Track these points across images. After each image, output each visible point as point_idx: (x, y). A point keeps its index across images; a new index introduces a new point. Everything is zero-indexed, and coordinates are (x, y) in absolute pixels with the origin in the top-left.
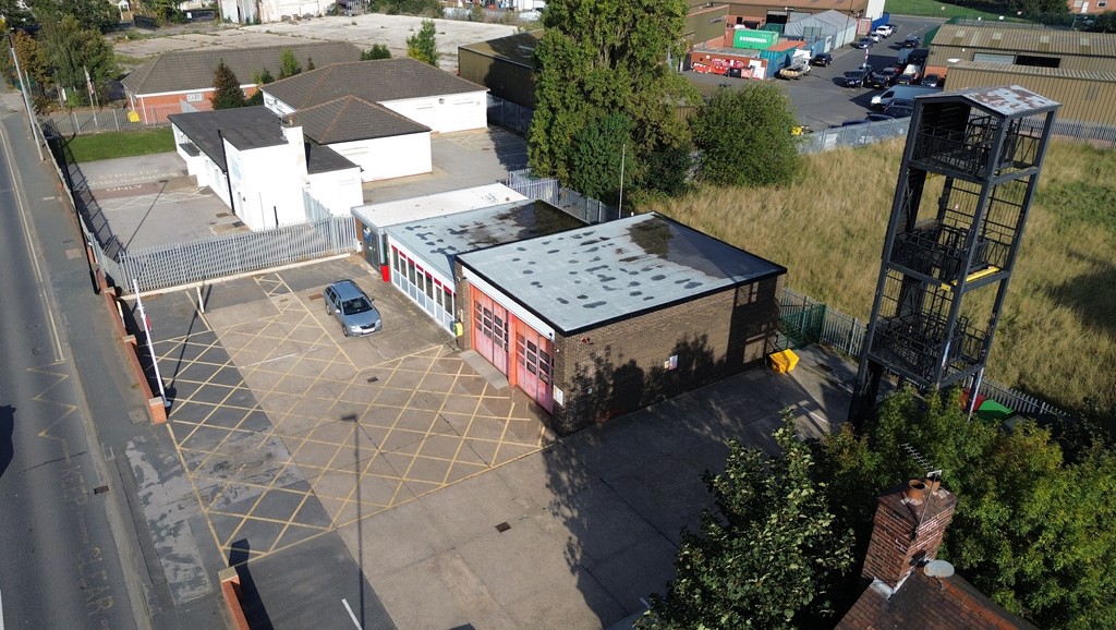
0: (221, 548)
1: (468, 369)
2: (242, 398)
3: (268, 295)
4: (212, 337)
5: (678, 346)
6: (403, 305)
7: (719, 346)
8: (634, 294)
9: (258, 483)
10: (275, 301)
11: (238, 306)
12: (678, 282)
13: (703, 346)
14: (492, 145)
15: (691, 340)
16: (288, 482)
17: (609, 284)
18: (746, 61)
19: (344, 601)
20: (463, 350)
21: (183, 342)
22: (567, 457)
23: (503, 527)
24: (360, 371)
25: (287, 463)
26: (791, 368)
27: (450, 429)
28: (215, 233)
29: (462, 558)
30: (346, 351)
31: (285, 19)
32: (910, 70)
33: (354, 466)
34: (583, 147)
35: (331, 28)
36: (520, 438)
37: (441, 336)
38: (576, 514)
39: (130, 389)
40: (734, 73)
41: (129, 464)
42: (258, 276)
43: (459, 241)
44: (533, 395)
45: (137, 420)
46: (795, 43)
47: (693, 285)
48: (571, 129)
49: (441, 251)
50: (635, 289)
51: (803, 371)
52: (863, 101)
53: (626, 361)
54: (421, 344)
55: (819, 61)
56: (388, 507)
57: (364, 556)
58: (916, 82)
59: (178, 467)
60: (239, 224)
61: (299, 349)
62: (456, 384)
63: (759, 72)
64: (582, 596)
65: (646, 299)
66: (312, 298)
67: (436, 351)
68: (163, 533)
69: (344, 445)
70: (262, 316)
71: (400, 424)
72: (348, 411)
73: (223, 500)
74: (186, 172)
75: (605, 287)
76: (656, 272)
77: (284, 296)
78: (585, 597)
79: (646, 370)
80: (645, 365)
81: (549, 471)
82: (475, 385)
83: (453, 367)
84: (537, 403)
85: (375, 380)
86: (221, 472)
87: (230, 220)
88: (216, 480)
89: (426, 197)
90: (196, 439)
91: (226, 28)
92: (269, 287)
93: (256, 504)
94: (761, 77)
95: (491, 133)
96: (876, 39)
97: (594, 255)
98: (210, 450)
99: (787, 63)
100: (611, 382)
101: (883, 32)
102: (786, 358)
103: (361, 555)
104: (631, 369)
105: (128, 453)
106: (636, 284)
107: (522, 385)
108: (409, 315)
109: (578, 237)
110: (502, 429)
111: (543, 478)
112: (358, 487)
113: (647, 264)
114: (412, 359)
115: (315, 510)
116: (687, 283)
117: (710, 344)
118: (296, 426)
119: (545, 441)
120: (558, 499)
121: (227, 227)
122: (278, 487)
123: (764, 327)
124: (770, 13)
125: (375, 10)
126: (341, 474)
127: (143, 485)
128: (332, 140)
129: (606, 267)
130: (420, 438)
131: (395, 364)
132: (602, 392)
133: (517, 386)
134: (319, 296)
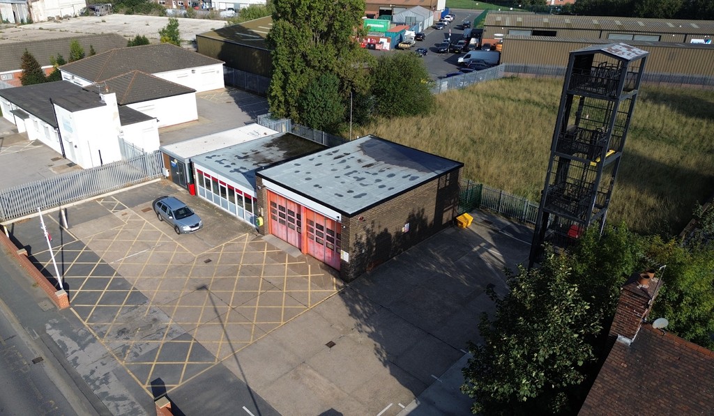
0: (144, 387)
1: (270, 247)
2: (120, 284)
3: (111, 211)
4: (80, 245)
5: (409, 217)
6: (211, 209)
7: (430, 215)
8: (381, 187)
9: (153, 340)
10: (118, 215)
11: (92, 221)
12: (404, 177)
13: (422, 216)
14: (232, 100)
15: (416, 213)
16: (175, 336)
17: (362, 182)
18: (378, 39)
19: (244, 408)
20: (264, 235)
21: (60, 250)
22: (356, 295)
23: (331, 345)
24: (197, 256)
25: (170, 323)
26: (469, 224)
27: (274, 287)
28: (55, 172)
29: (312, 368)
30: (183, 244)
31: (50, 19)
32: (473, 41)
33: (217, 319)
34: (310, 97)
35: (87, 24)
36: (321, 287)
37: (245, 227)
38: (373, 330)
39: (32, 287)
40: (371, 47)
41: (52, 339)
42: (100, 199)
43: (246, 163)
44: (322, 258)
45: (46, 308)
46: (402, 27)
47: (413, 178)
48: (300, 85)
49: (236, 170)
50: (380, 184)
51: (475, 225)
52: (453, 61)
53: (382, 230)
54: (233, 234)
55: (419, 37)
56: (251, 342)
57: (246, 376)
58: (479, 48)
59: (90, 337)
60: (71, 165)
61: (149, 246)
62: (266, 257)
63: (386, 45)
64: (396, 380)
65: (390, 189)
66: (145, 211)
67: (245, 237)
68: (97, 383)
69: (205, 306)
70: (112, 227)
71: (239, 287)
72: (199, 284)
73: (132, 354)
74: (16, 131)
75: (361, 184)
76: (388, 172)
77: (123, 211)
78: (398, 379)
79: (393, 234)
80: (392, 231)
81: (347, 305)
82: (280, 256)
83: (261, 246)
84: (324, 263)
85: (209, 261)
86: (124, 336)
87: (63, 162)
88: (121, 342)
89: (209, 136)
90: (96, 316)
91: (7, 27)
92: (111, 206)
93: (158, 353)
94: (388, 48)
95: (229, 91)
96: (446, 23)
97: (345, 165)
98: (110, 322)
99: (401, 40)
100: (374, 244)
101: (449, 19)
102: (466, 219)
103: (244, 376)
104: (385, 234)
105: (48, 332)
106: (378, 181)
107: (312, 253)
108: (217, 216)
109: (330, 154)
110: (308, 282)
111: (345, 311)
112: (225, 332)
113: (380, 168)
114: (230, 244)
115: (200, 352)
116: (409, 177)
117: (426, 213)
118: (166, 298)
119: (338, 287)
120: (359, 321)
121: (63, 167)
122: (169, 340)
123: (453, 201)
124: (381, 8)
125: (116, 11)
126: (211, 325)
127: (69, 352)
128: (129, 101)
129: (356, 171)
130: (255, 295)
131: (219, 249)
132: (369, 251)
133: (308, 254)
134: (149, 209)
